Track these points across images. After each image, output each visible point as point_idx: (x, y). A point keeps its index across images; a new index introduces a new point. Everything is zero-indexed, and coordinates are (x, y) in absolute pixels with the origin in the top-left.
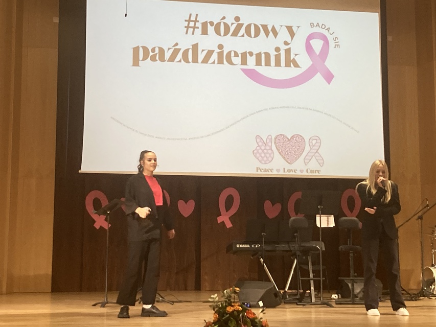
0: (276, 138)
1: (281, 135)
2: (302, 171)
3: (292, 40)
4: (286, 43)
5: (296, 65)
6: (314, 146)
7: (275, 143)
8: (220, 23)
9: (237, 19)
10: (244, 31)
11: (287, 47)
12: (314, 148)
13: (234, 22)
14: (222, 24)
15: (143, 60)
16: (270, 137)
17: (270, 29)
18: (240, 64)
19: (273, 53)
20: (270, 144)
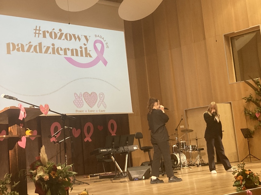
0: (84, 94)
1: (86, 92)
2: (97, 111)
3: (87, 43)
4: (85, 44)
5: (90, 56)
6: (101, 98)
7: (84, 97)
8: (52, 32)
9: (60, 30)
10: (64, 37)
11: (85, 47)
12: (101, 99)
13: (59, 32)
14: (53, 33)
15: (12, 51)
16: (81, 94)
17: (77, 37)
18: (64, 54)
19: (79, 50)
20: (81, 97)
